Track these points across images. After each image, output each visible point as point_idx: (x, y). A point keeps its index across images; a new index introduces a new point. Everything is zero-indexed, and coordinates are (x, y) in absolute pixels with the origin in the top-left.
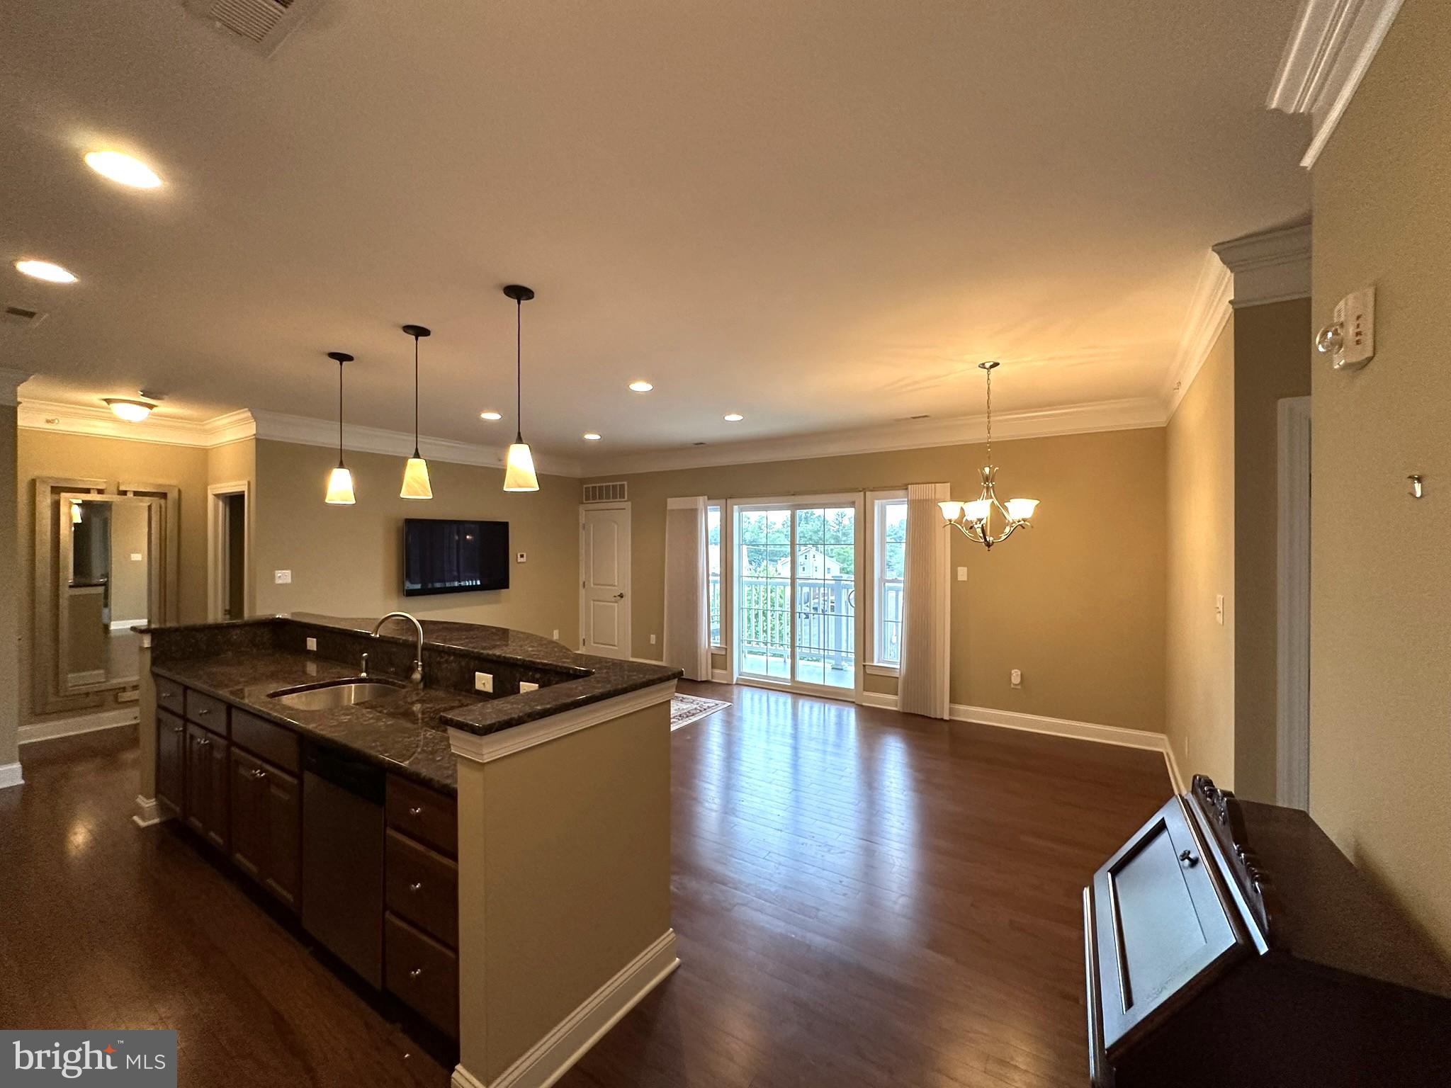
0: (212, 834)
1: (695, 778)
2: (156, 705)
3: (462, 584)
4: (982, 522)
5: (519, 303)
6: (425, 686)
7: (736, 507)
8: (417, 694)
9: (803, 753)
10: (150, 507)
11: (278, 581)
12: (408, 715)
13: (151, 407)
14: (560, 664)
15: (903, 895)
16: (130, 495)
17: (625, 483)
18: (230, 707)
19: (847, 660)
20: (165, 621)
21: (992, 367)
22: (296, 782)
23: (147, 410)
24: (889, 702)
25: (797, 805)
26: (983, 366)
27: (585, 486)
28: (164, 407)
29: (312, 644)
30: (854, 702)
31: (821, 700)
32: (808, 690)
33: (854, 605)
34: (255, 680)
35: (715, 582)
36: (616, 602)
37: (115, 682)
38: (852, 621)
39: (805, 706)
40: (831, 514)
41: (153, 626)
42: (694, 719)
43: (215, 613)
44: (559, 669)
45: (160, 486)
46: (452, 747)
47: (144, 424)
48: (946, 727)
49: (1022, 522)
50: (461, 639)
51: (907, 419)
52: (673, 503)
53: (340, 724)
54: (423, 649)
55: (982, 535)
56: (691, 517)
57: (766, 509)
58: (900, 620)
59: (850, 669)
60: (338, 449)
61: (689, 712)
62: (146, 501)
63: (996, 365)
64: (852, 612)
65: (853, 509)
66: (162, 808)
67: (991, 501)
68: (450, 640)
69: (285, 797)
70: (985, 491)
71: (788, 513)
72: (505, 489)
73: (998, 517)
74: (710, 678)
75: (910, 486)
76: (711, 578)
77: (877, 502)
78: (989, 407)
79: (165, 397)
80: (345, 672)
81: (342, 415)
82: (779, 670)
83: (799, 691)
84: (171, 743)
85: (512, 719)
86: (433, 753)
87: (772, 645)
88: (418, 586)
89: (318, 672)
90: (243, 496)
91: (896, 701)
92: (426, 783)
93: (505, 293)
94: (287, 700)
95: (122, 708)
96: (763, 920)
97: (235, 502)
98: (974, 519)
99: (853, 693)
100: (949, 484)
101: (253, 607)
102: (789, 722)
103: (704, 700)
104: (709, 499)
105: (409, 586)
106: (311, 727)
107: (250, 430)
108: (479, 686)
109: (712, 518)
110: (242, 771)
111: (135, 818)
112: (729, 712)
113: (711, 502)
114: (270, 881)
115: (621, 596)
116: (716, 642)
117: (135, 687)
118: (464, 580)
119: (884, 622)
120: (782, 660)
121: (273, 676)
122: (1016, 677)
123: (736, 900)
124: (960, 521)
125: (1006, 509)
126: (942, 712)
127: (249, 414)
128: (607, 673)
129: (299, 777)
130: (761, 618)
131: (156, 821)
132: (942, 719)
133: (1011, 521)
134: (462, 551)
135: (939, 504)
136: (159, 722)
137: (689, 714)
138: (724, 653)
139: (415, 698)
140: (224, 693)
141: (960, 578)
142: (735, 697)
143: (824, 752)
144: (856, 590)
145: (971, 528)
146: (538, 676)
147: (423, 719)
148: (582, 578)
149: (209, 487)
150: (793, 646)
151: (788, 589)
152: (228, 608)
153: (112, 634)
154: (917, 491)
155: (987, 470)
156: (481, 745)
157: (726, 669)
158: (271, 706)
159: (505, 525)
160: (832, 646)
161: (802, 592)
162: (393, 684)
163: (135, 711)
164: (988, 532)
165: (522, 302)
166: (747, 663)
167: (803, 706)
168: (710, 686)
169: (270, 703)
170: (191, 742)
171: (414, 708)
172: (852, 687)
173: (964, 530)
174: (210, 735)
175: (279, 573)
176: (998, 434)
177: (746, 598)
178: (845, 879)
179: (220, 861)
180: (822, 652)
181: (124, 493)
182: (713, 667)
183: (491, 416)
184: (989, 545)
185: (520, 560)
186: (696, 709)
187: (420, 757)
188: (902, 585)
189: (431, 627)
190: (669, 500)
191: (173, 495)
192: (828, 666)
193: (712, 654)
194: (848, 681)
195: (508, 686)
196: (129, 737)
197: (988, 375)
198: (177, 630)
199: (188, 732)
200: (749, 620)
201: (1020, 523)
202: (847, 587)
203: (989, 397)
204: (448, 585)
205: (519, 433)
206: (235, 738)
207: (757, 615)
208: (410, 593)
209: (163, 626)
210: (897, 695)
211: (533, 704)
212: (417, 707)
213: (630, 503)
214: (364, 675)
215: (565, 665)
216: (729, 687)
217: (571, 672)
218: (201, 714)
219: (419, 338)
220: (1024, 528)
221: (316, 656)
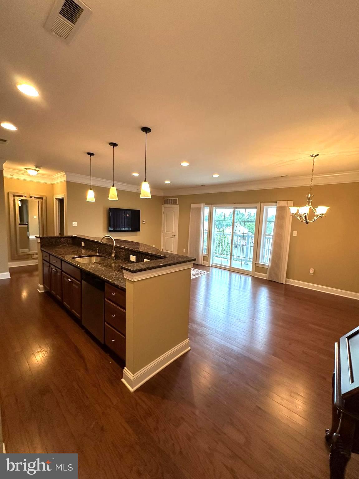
0: (58, 296)
1: (196, 294)
2: (42, 259)
3: (126, 229)
4: (306, 214)
5: (146, 134)
6: (116, 259)
7: (214, 208)
8: (113, 261)
9: (232, 290)
10: (38, 202)
11: (73, 225)
12: (111, 266)
13: (38, 171)
14: (156, 254)
15: (265, 338)
16: (33, 198)
17: (178, 198)
18: (62, 260)
19: (250, 261)
20: (44, 235)
21: (316, 156)
22: (80, 283)
23: (36, 172)
24: (264, 276)
25: (229, 307)
26: (312, 156)
27: (164, 199)
28: (41, 171)
29: (83, 244)
30: (251, 275)
31: (240, 274)
32: (235, 270)
33: (253, 242)
34: (68, 254)
35: (206, 233)
36: (173, 238)
37: (31, 252)
38: (252, 248)
39: (234, 275)
40: (248, 210)
41: (40, 236)
42: (197, 276)
43: (57, 234)
44: (156, 256)
45: (40, 195)
46: (124, 276)
47: (36, 177)
48: (284, 285)
49: (322, 215)
50: (126, 245)
51: (279, 177)
52: (193, 206)
53: (92, 267)
54: (115, 247)
55: (305, 219)
56: (199, 210)
57: (225, 208)
58: (270, 248)
59: (250, 265)
60: (89, 185)
61: (195, 274)
62: (37, 200)
63: (317, 155)
64: (253, 245)
65: (256, 209)
66: (45, 288)
67: (310, 206)
68: (123, 245)
69: (77, 287)
70: (308, 203)
71: (233, 210)
72: (141, 197)
73: (312, 214)
74: (202, 264)
75: (278, 202)
76: (205, 231)
77: (265, 207)
78: (313, 172)
79: (41, 168)
80: (93, 253)
81: (91, 174)
82: (226, 263)
83: (232, 270)
84: (46, 270)
85: (142, 269)
86: (119, 278)
87: (224, 255)
88: (113, 229)
89: (85, 252)
90: (63, 199)
91: (266, 276)
92: (117, 286)
93: (142, 130)
94: (77, 259)
95: (33, 260)
96: (217, 340)
97: (61, 201)
98: (302, 213)
99: (251, 272)
100: (293, 201)
101: (67, 232)
102: (228, 280)
103: (200, 271)
104: (205, 204)
105: (110, 229)
106: (84, 267)
107: (65, 178)
108: (131, 259)
109: (206, 211)
110: (65, 279)
111: (38, 290)
112: (208, 275)
113: (206, 205)
114: (73, 311)
115: (175, 236)
116: (205, 252)
117: (37, 254)
118: (126, 228)
119: (264, 249)
120: (227, 260)
121: (73, 253)
122: (312, 271)
123: (209, 333)
124: (296, 214)
125: (315, 210)
126: (283, 282)
127: (64, 173)
128: (171, 257)
129: (81, 282)
130: (220, 247)
131: (43, 291)
132: (282, 283)
133: (317, 215)
134: (126, 220)
135: (289, 208)
136: (43, 264)
137: (195, 275)
138: (207, 256)
139: (113, 262)
140: (60, 257)
141: (294, 235)
142: (211, 270)
143: (239, 290)
144: (255, 238)
145: (301, 217)
146: (149, 257)
147: (115, 268)
148: (162, 230)
149: (54, 196)
150: (231, 255)
151: (231, 236)
152: (60, 233)
153: (30, 239)
154: (280, 203)
155: (310, 195)
156: (133, 276)
157: (208, 261)
158: (72, 261)
159: (139, 211)
160: (244, 256)
161: (235, 238)
162: (106, 257)
163: (37, 261)
164: (307, 218)
165: (147, 133)
166: (215, 260)
167: (233, 275)
168: (202, 266)
169: (72, 260)
170: (52, 270)
171: (112, 265)
172: (251, 270)
173: (298, 217)
174: (57, 268)
175: (73, 223)
176: (315, 183)
177: (215, 239)
178: (244, 330)
179: (60, 304)
180: (241, 258)
181: (31, 197)
182: (204, 260)
183: (136, 174)
184: (307, 223)
185: (143, 222)
186: (197, 273)
187: (115, 279)
188: (272, 237)
189: (117, 241)
190: (192, 204)
191: (44, 198)
192: (243, 263)
193: (204, 256)
194: (249, 268)
195: (140, 260)
196: (35, 268)
197: (314, 159)
198: (47, 238)
199: (51, 267)
200: (216, 247)
201: (321, 215)
202: (251, 236)
203: (313, 168)
204: (121, 229)
205: (145, 178)
206: (63, 269)
207: (219, 245)
208: (110, 231)
209: (43, 236)
210: (267, 274)
211: (149, 265)
212: (113, 265)
213: (179, 205)
214: (98, 254)
215: (158, 254)
216: (209, 267)
217: (160, 257)
218: (54, 262)
219: (114, 147)
220: (322, 217)
221: (84, 248)
